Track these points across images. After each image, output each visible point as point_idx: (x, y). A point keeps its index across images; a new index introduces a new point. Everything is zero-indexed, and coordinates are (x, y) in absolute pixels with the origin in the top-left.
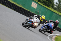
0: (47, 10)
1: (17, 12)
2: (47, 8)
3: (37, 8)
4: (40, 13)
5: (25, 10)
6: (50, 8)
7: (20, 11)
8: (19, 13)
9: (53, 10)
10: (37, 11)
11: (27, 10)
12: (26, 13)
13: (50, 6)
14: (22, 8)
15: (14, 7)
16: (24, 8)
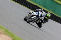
12: (56, 19)
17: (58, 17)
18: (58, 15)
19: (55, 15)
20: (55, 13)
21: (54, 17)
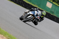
4: (55, 12)
20: (40, 7)
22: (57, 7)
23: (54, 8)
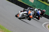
0: (42, 4)
1: (17, 6)
2: (42, 2)
3: (34, 2)
4: (37, 6)
5: (24, 4)
6: (44, 2)
7: (20, 5)
8: (19, 6)
9: (46, 4)
10: (34, 5)
11: (26, 4)
12: (25, 6)
13: (44, 0)
14: (22, 3)
15: (15, 2)
16: (23, 2)
17: (27, 5)
18: (26, 3)
19: (24, 3)
21: (23, 5)
22: (38, 2)
23: (35, 2)
